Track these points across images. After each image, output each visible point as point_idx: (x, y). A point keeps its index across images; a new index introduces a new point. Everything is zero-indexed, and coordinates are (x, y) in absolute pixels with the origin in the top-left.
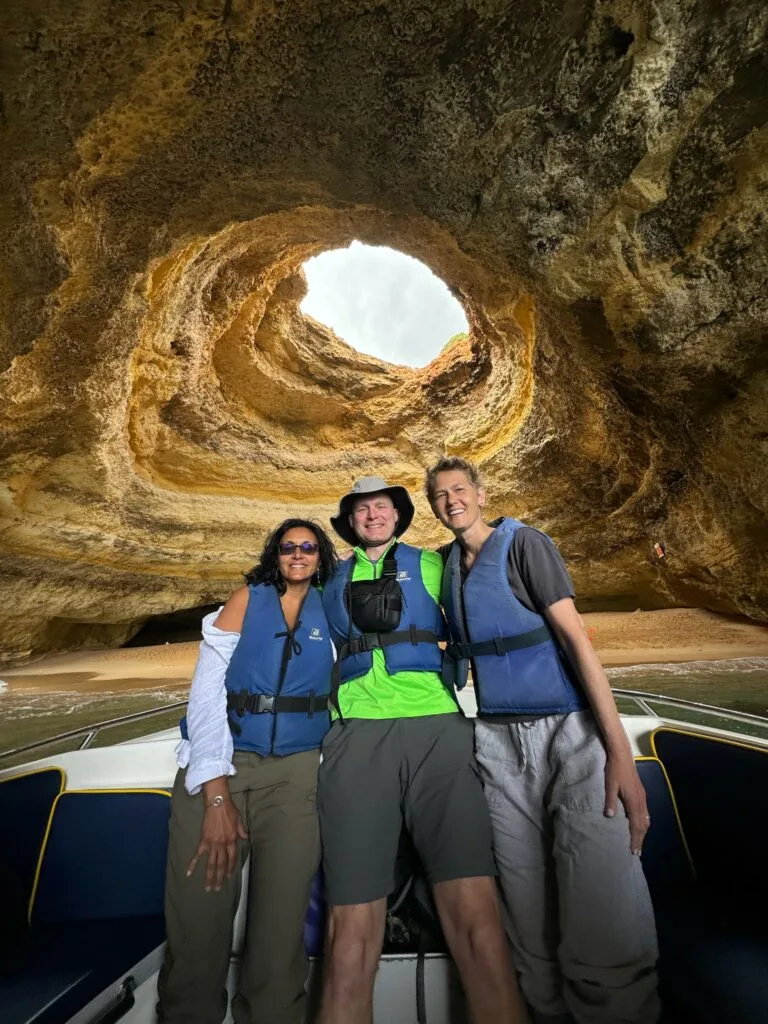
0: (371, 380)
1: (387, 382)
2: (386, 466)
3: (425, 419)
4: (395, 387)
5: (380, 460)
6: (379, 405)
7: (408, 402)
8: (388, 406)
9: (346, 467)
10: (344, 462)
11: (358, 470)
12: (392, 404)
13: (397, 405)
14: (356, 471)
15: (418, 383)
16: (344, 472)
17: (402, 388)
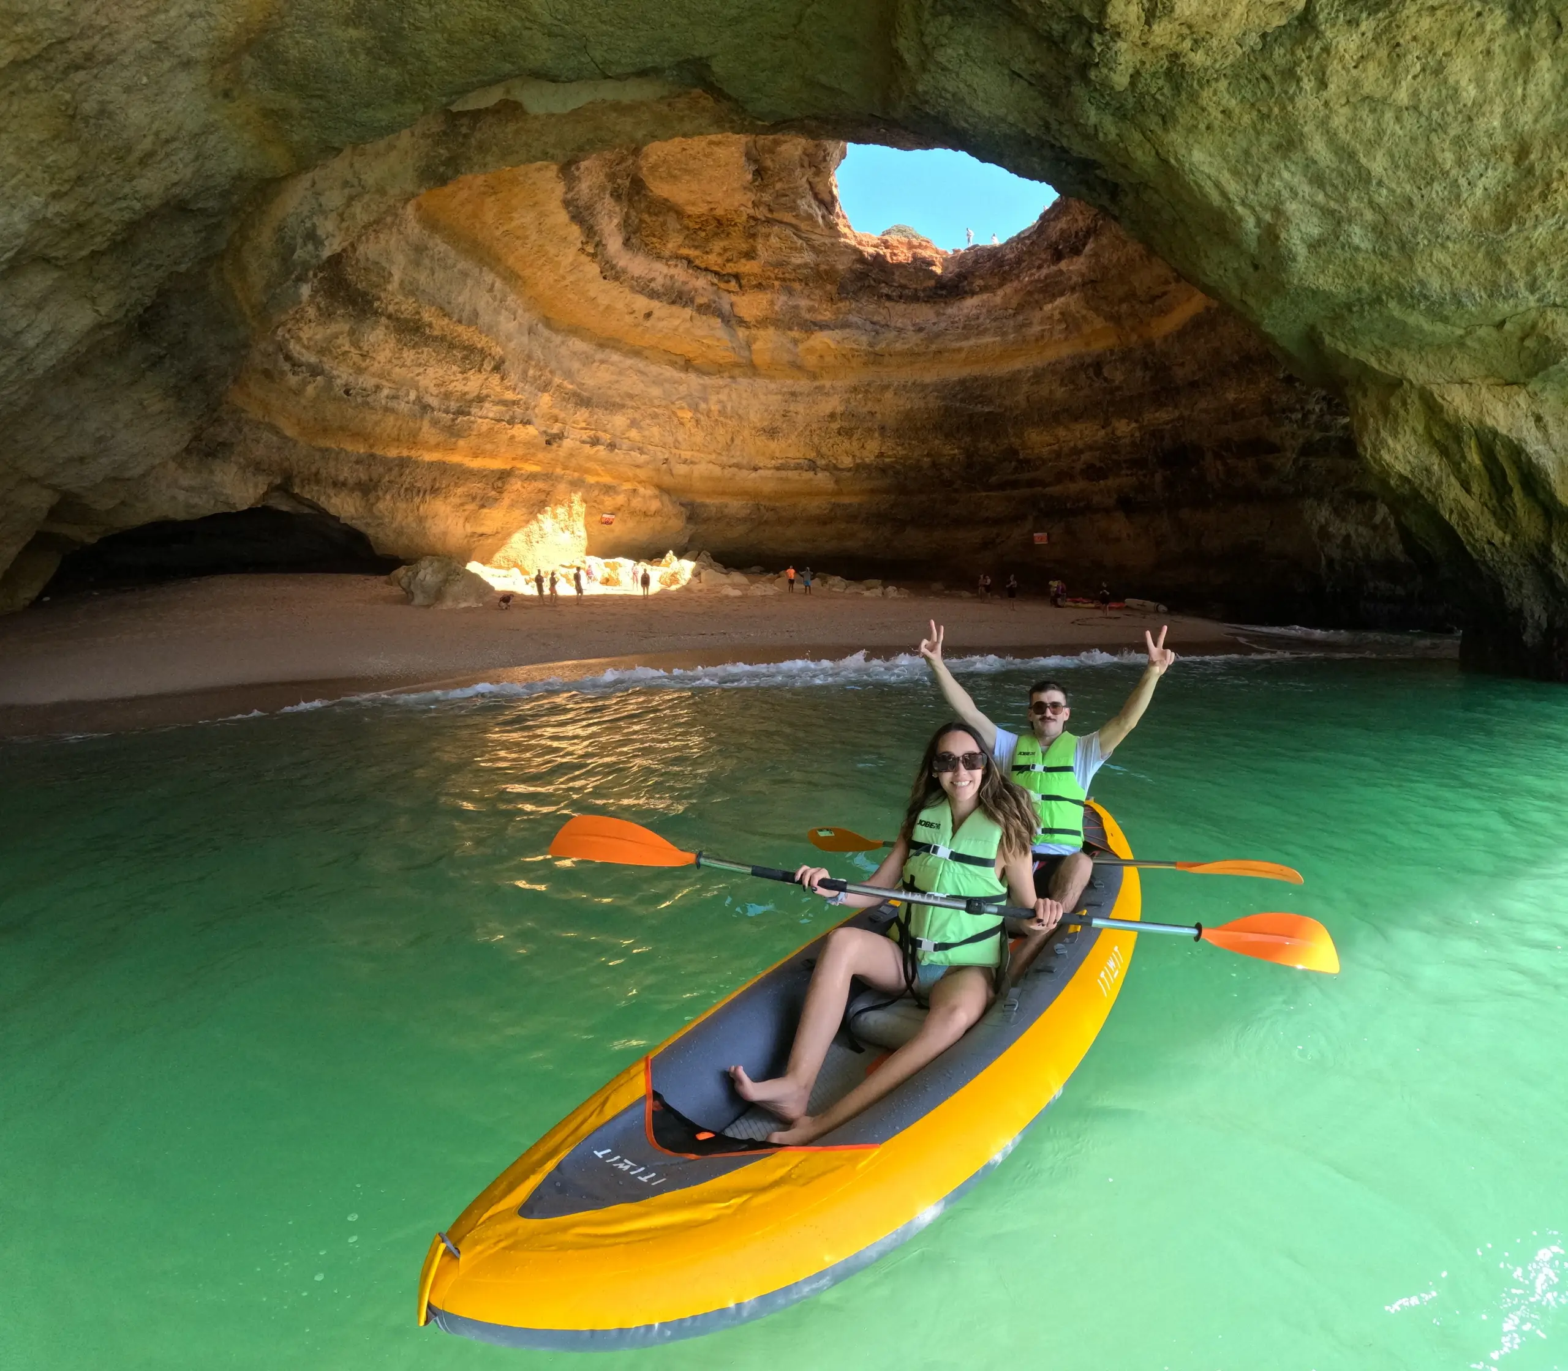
0: (810, 206)
1: (821, 222)
4: (822, 234)
5: (710, 310)
6: (782, 238)
7: (820, 260)
8: (794, 249)
9: (653, 295)
10: (656, 285)
11: (665, 309)
12: (800, 250)
13: (805, 255)
14: (660, 307)
15: (856, 250)
16: (643, 300)
17: (827, 241)
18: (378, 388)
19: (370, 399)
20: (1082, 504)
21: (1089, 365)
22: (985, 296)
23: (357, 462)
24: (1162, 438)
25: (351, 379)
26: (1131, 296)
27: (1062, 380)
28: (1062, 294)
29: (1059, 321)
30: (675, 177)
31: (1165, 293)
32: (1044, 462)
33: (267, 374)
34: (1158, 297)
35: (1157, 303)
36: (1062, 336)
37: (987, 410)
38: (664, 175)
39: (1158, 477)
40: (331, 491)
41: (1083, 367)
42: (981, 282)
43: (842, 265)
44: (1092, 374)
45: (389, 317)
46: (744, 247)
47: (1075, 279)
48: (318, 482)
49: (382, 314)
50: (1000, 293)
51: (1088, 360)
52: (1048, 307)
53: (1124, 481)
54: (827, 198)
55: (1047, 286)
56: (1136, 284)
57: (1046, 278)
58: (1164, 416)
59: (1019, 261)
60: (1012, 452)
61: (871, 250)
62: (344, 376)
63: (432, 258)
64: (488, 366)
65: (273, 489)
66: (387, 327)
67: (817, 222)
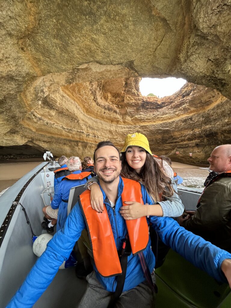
0: (134, 91)
1: (136, 94)
2: (115, 114)
3: (135, 108)
4: (136, 96)
5: (115, 112)
6: (129, 98)
7: (136, 102)
8: (131, 100)
9: (105, 109)
10: (106, 107)
11: (108, 111)
12: (132, 100)
13: (133, 101)
14: (107, 111)
15: (142, 100)
16: (104, 110)
17: (137, 98)
18: (54, 124)
19: (52, 126)
20: (187, 146)
21: (190, 118)
22: (167, 106)
23: (49, 138)
24: (207, 132)
25: (48, 121)
26: (201, 102)
27: (183, 122)
28: (184, 104)
29: (183, 110)
30: (110, 85)
31: (209, 101)
32: (178, 138)
33: (29, 118)
34: (208, 102)
35: (207, 103)
36: (183, 113)
37: (167, 129)
38: (108, 84)
39: (205, 140)
40: (43, 143)
41: (188, 119)
42: (166, 104)
43: (140, 102)
44: (190, 120)
45: (56, 110)
46: (122, 99)
47: (187, 101)
48: (40, 141)
49: (55, 109)
50: (171, 105)
51: (190, 117)
52: (181, 107)
53: (197, 141)
54: (138, 89)
55: (181, 103)
56: (202, 100)
57: (181, 101)
58: (207, 127)
59: (175, 98)
60: (172, 137)
61: (145, 99)
62: (47, 120)
63: (65, 99)
64: (76, 121)
65: (29, 141)
66: (56, 112)
67: (135, 94)
